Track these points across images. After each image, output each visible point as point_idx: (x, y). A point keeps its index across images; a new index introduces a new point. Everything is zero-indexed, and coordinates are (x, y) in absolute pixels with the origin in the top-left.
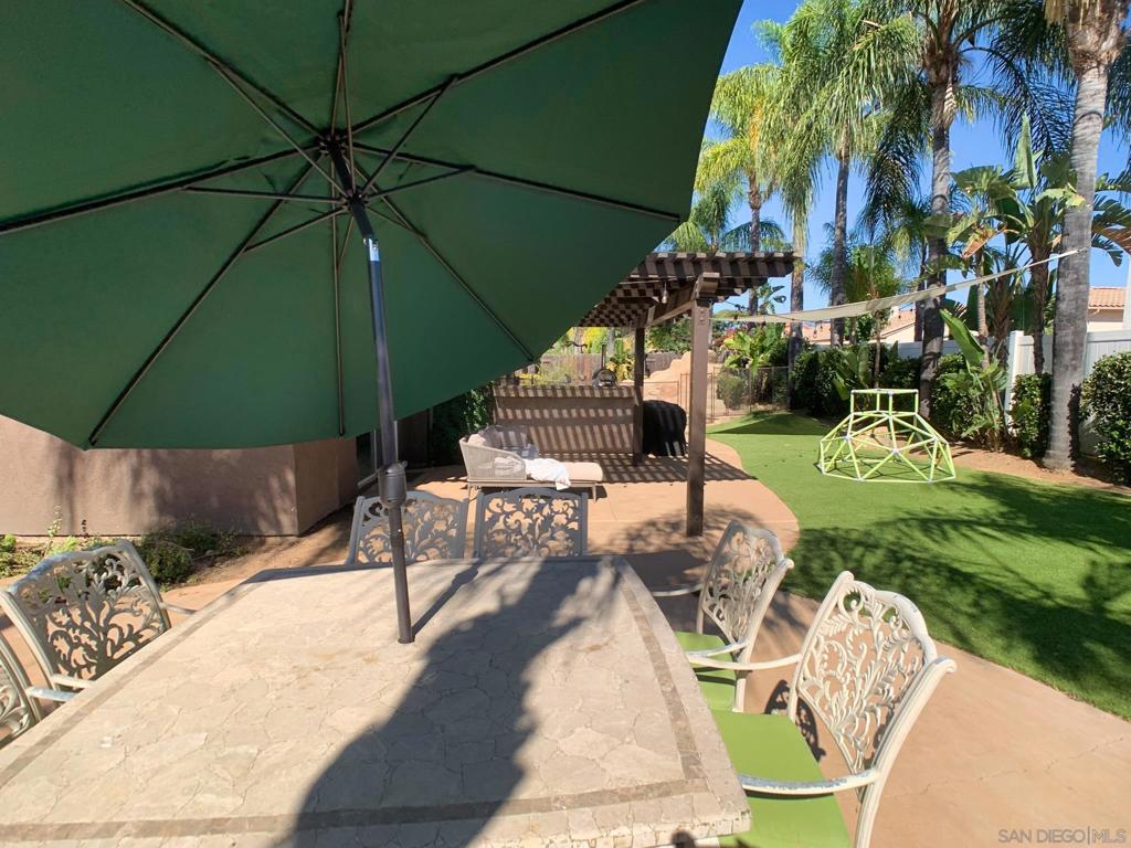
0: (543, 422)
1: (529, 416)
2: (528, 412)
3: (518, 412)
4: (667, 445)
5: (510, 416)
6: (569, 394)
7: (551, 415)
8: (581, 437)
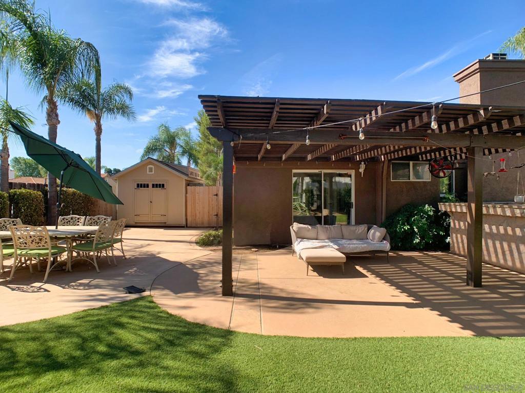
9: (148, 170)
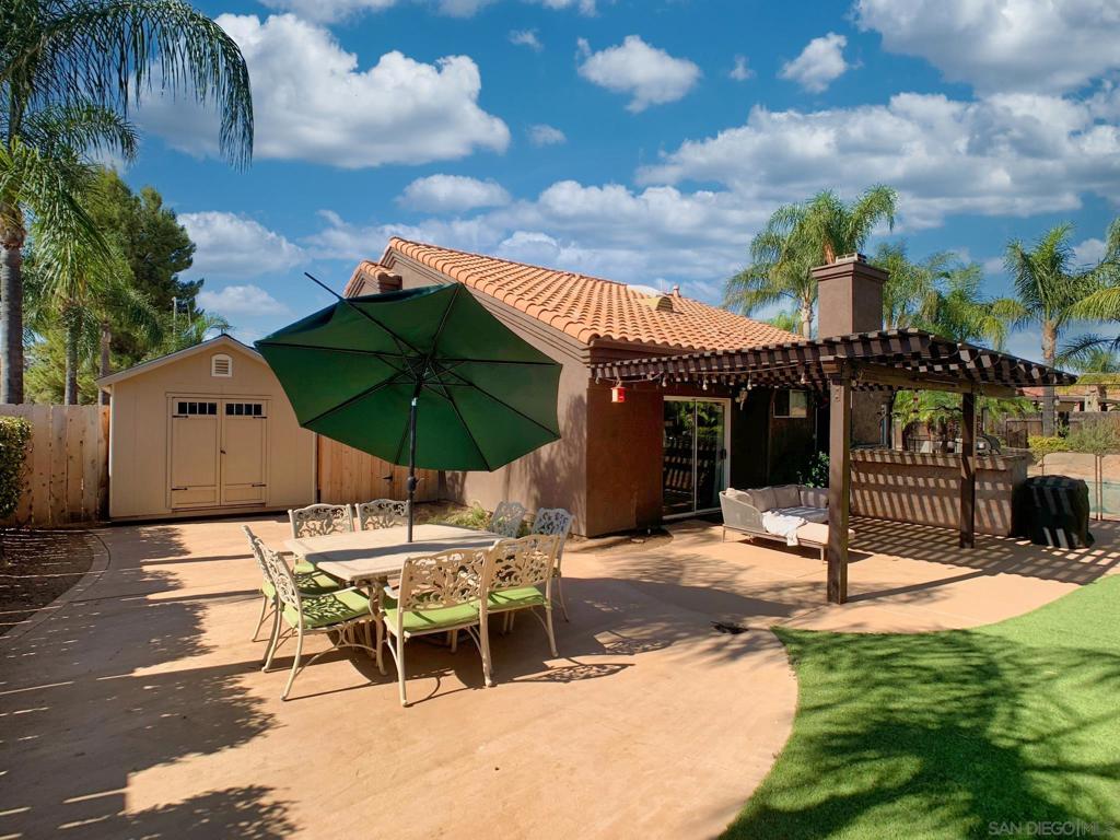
0: (896, 489)
1: (881, 481)
2: (881, 477)
3: (871, 477)
4: (1047, 531)
5: (863, 480)
6: (919, 461)
7: (905, 482)
8: (939, 509)
9: (214, 366)
